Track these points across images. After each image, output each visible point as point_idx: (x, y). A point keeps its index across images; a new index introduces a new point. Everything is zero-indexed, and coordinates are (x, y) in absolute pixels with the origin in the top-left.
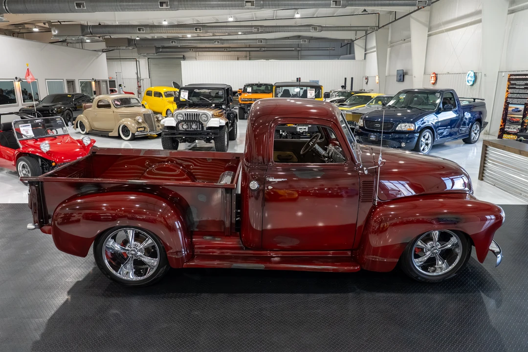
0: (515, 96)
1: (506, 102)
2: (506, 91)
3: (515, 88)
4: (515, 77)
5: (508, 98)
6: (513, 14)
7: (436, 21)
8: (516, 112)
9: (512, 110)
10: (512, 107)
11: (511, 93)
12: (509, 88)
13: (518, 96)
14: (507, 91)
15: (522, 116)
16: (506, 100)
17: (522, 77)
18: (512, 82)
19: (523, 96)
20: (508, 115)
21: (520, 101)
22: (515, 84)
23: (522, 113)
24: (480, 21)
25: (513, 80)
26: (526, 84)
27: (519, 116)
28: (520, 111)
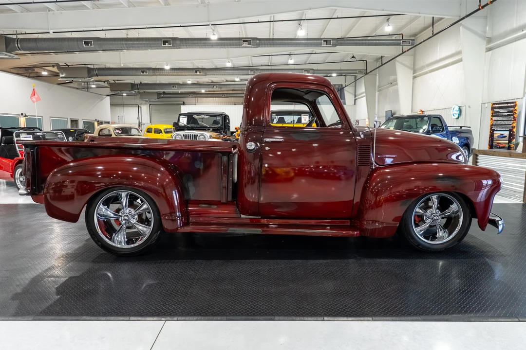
0: (499, 123)
1: (491, 129)
2: (490, 119)
3: (498, 116)
4: (498, 105)
5: (492, 125)
6: (491, 52)
7: (420, 64)
8: (502, 138)
9: (498, 137)
10: (497, 134)
11: (495, 121)
12: (493, 116)
13: (503, 123)
14: (492, 119)
15: (507, 142)
16: (491, 127)
17: (504, 105)
18: (496, 110)
19: (507, 123)
20: (494, 142)
21: (504, 127)
22: (499, 112)
23: (507, 138)
24: (460, 60)
25: (495, 108)
26: (509, 112)
27: (505, 142)
28: (505, 137)
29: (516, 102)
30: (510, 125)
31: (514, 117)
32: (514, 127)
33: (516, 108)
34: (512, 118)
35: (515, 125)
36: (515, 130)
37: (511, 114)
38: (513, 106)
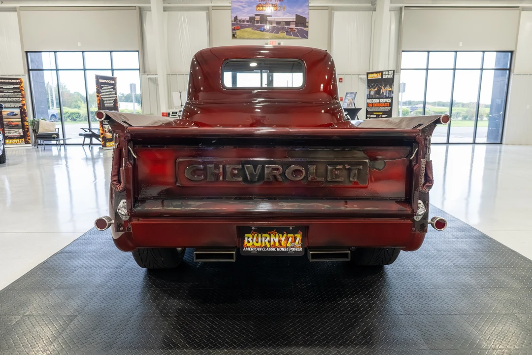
8: (13, 116)
9: (8, 114)
13: (10, 100)
15: (20, 120)
17: (8, 81)
19: (14, 100)
20: (4, 120)
21: (13, 105)
23: (19, 115)
26: (14, 88)
27: (17, 120)
28: (16, 115)
29: (20, 79)
30: (20, 102)
31: (22, 94)
32: (24, 105)
33: (22, 85)
34: (19, 95)
35: (24, 102)
36: (25, 107)
37: (19, 90)
38: (18, 82)
